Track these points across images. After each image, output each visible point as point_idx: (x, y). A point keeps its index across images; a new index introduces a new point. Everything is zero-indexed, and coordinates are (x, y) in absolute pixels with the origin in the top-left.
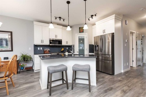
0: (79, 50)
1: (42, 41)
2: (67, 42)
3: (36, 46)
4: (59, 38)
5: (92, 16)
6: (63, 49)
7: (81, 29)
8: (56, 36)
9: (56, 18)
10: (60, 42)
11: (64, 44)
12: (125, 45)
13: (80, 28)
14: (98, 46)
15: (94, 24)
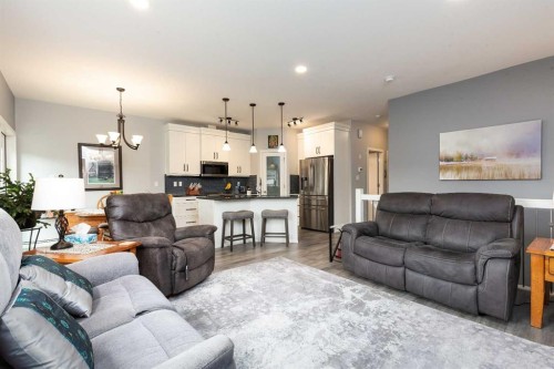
0: (268, 187)
1: (186, 167)
2: (239, 169)
3: (169, 179)
4: (221, 159)
5: (295, 119)
6: (229, 186)
7: (272, 139)
8: (216, 155)
9: (221, 120)
10: (223, 168)
11: (232, 172)
12: (357, 178)
13: (269, 137)
14: (306, 179)
15: (300, 131)
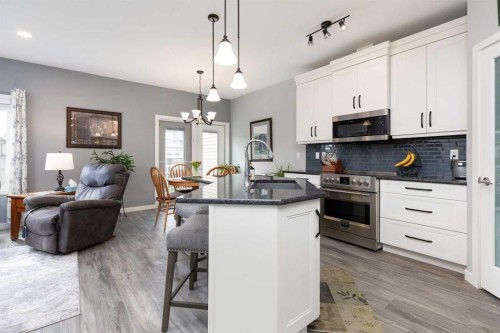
1: (314, 131)
2: (427, 118)
3: (311, 149)
6: (410, 158)
8: (357, 101)
9: (311, 39)
